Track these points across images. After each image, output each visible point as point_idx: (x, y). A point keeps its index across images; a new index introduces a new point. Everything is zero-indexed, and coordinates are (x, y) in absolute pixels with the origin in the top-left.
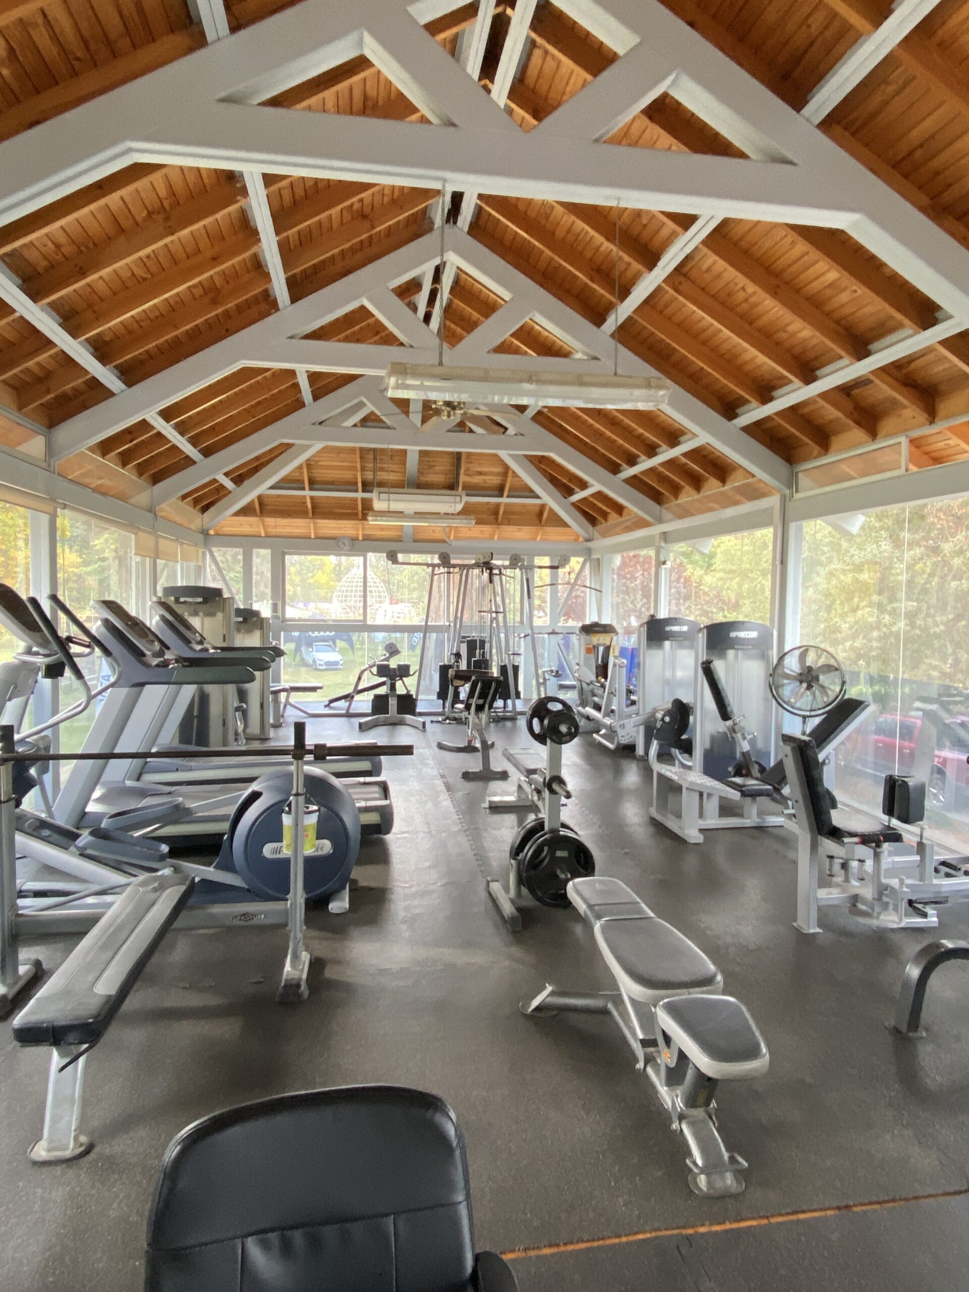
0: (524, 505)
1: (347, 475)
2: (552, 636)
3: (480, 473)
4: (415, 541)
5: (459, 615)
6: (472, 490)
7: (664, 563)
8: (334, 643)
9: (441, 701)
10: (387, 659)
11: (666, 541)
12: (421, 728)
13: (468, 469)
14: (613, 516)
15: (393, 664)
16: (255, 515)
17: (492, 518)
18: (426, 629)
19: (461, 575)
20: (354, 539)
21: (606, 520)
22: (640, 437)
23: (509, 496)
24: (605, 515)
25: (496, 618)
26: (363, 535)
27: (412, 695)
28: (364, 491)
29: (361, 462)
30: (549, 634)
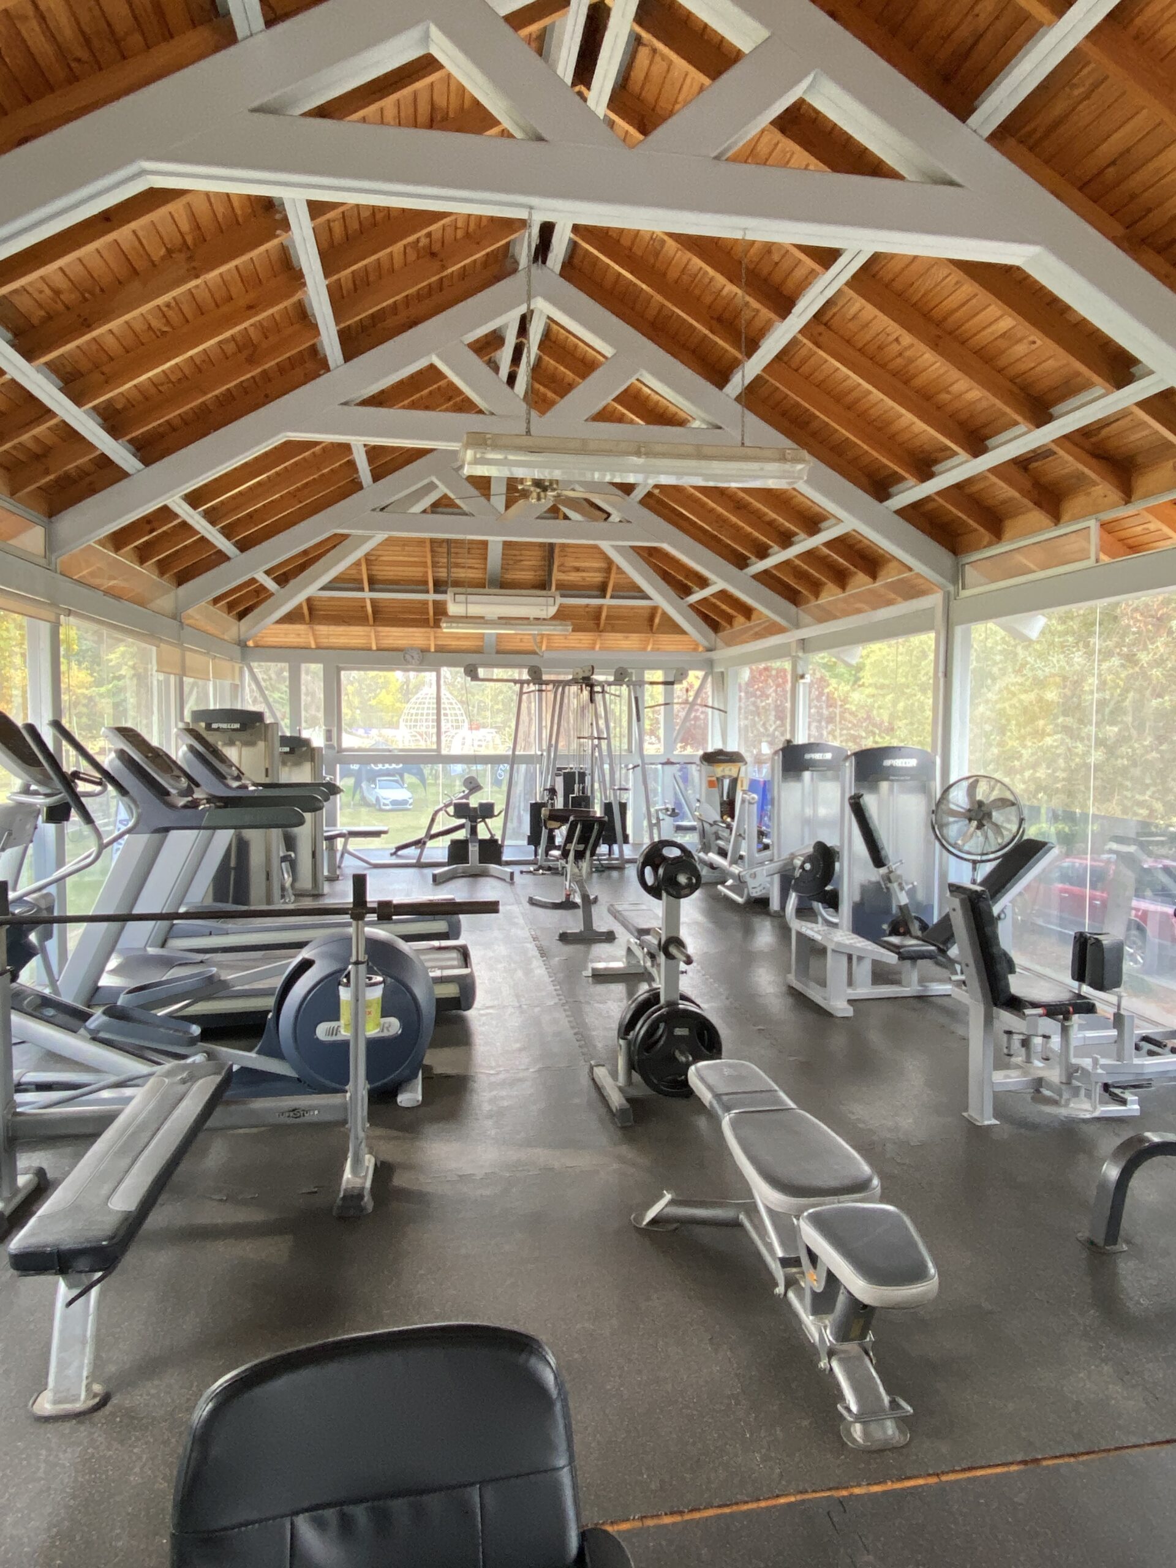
0: (633, 608)
1: (414, 572)
2: (667, 767)
3: (577, 569)
4: (498, 652)
5: (553, 742)
6: (567, 589)
7: (802, 677)
8: (402, 776)
9: (533, 848)
10: (466, 797)
11: (804, 650)
12: (508, 879)
13: (562, 565)
14: (740, 619)
15: (474, 802)
16: (305, 623)
17: (592, 623)
18: (513, 760)
19: (556, 694)
20: (424, 651)
21: (731, 625)
22: (771, 523)
23: (612, 597)
24: (730, 620)
25: (599, 746)
26: (436, 645)
27: (496, 841)
28: (436, 591)
29: (432, 557)
30: (663, 764)
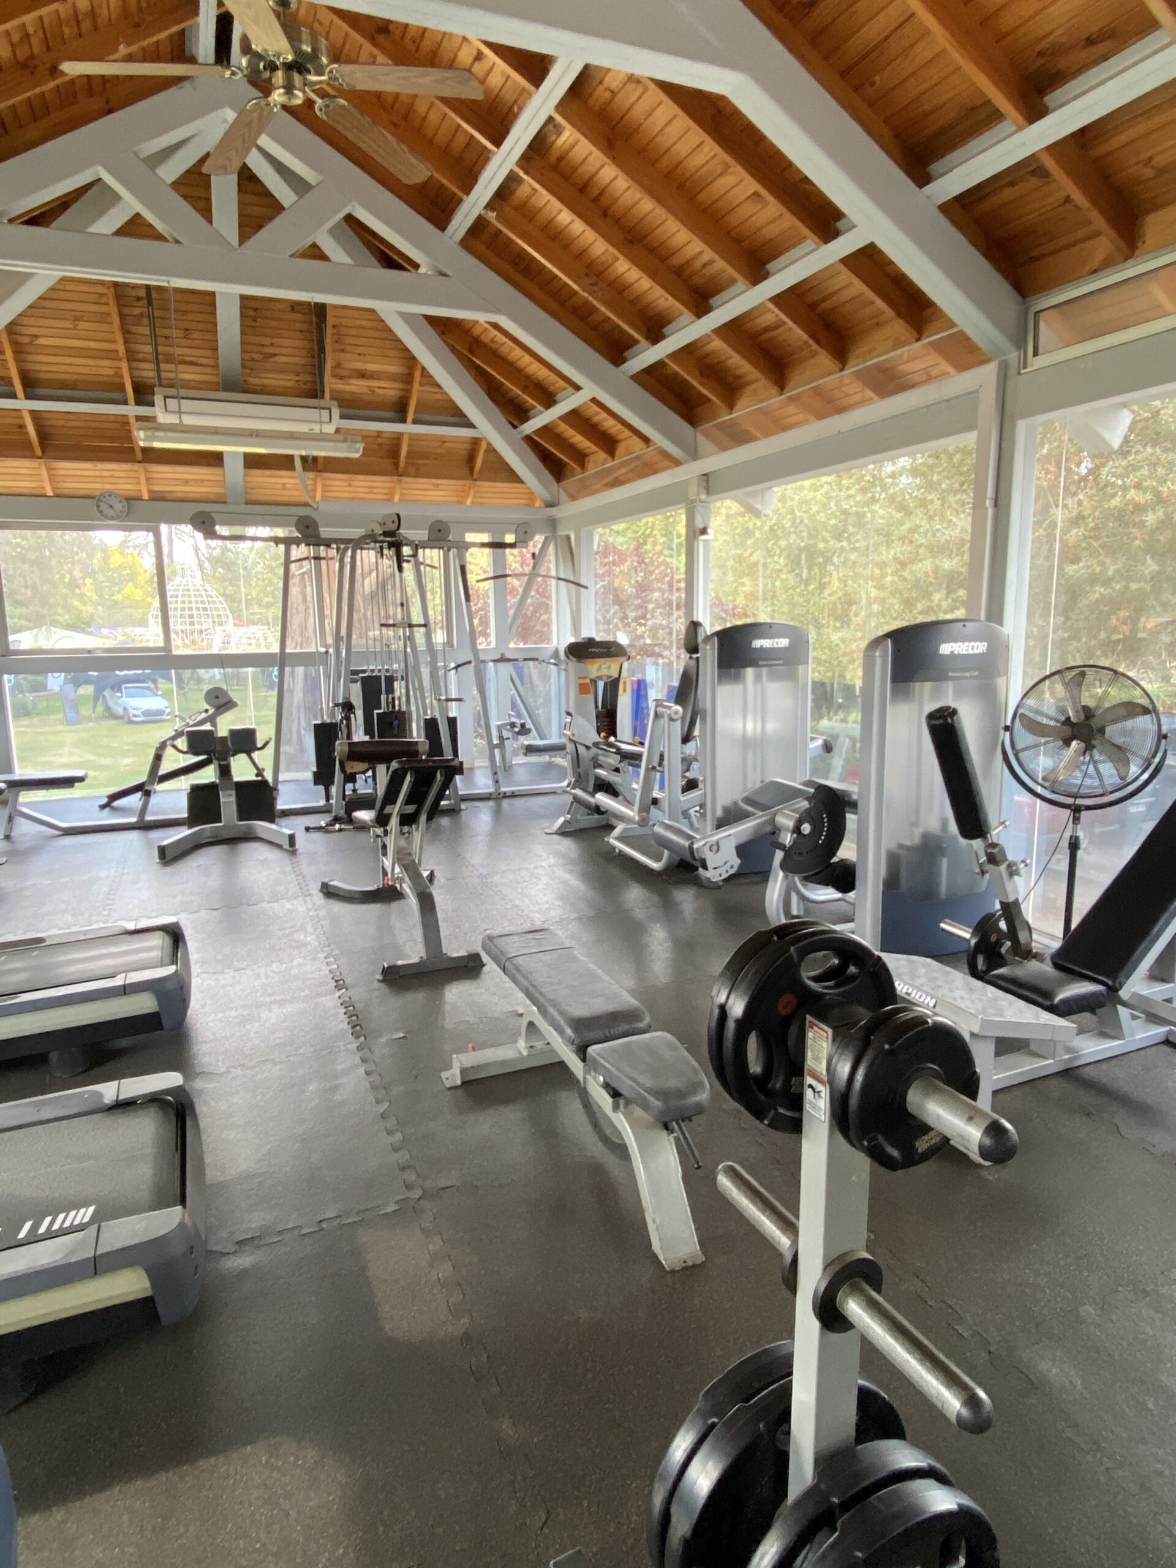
0: (443, 441)
1: (103, 369)
2: (500, 665)
3: (363, 375)
4: (249, 502)
5: (343, 633)
6: (351, 407)
7: (704, 531)
9: (321, 788)
10: (212, 719)
11: (708, 491)
12: (286, 846)
13: (338, 366)
14: (598, 458)
15: (224, 726)
17: (386, 463)
18: (282, 660)
19: (342, 561)
20: (131, 500)
21: (583, 467)
23: (415, 422)
24: (581, 457)
25: (411, 638)
26: (150, 492)
27: (264, 783)
28: (139, 402)
29: (126, 342)
30: (494, 661)
